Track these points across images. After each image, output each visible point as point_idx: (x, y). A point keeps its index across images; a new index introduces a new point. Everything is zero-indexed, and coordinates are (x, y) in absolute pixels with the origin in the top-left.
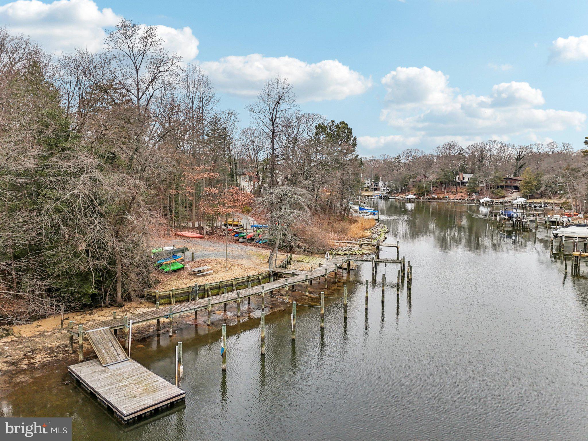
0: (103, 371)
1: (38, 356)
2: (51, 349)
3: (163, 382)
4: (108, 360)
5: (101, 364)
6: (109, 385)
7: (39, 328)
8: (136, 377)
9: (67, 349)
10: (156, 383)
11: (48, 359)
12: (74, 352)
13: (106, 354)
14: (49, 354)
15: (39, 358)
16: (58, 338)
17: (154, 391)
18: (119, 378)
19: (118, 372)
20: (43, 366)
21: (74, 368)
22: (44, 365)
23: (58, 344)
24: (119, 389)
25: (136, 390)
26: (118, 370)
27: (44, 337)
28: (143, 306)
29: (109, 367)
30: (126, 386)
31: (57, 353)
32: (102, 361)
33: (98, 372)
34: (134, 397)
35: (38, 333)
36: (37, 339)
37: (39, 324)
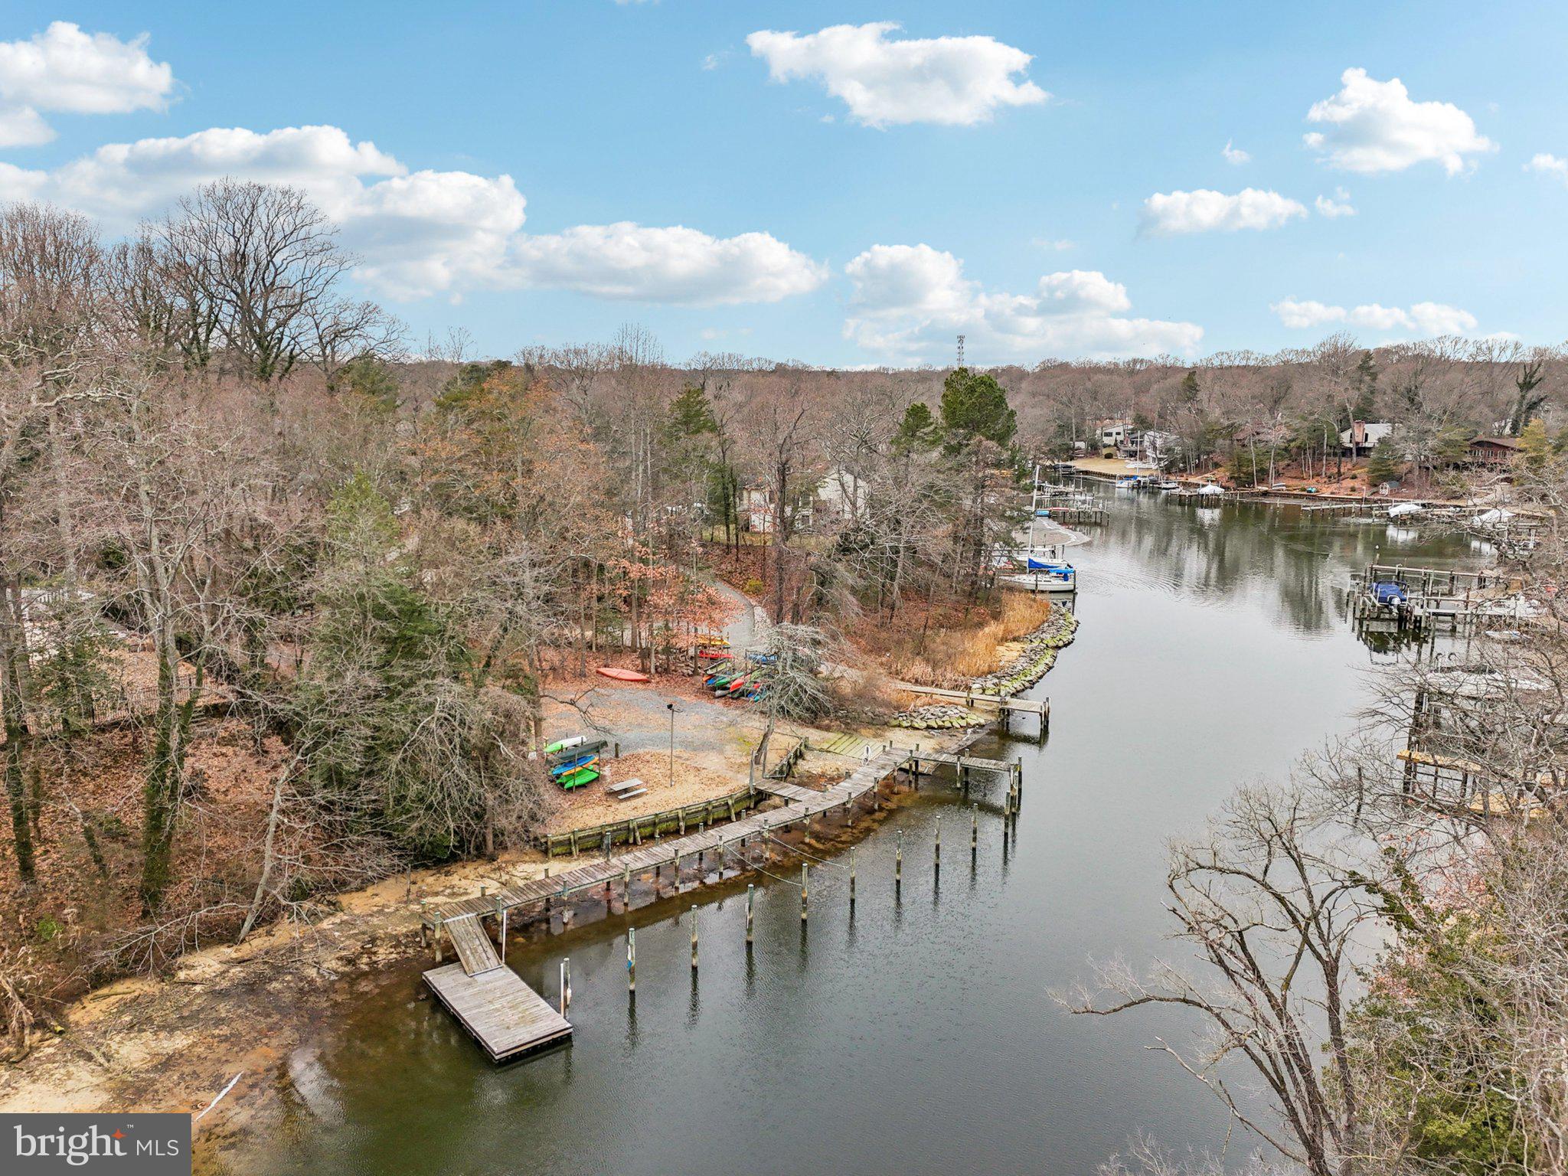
0: (469, 984)
1: (381, 951)
2: (396, 937)
3: (545, 1009)
4: (475, 967)
5: (465, 972)
6: (476, 1007)
7: (377, 899)
8: (512, 996)
9: (418, 939)
10: (536, 1009)
11: (394, 956)
12: (429, 945)
13: (471, 958)
14: (395, 947)
15: (384, 954)
16: (405, 919)
17: (533, 1022)
18: (490, 997)
19: (489, 986)
20: (390, 967)
21: (431, 975)
22: (390, 965)
23: (405, 930)
24: (489, 1014)
25: (511, 1017)
26: (488, 983)
27: (384, 915)
28: (527, 858)
29: (476, 978)
30: (497, 1010)
31: (406, 947)
32: (467, 969)
33: (464, 984)
34: (508, 1028)
35: (375, 909)
36: (375, 920)
37: (375, 892)
